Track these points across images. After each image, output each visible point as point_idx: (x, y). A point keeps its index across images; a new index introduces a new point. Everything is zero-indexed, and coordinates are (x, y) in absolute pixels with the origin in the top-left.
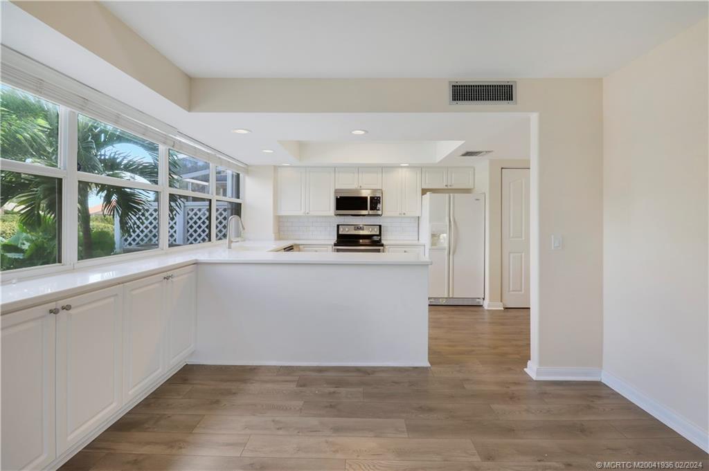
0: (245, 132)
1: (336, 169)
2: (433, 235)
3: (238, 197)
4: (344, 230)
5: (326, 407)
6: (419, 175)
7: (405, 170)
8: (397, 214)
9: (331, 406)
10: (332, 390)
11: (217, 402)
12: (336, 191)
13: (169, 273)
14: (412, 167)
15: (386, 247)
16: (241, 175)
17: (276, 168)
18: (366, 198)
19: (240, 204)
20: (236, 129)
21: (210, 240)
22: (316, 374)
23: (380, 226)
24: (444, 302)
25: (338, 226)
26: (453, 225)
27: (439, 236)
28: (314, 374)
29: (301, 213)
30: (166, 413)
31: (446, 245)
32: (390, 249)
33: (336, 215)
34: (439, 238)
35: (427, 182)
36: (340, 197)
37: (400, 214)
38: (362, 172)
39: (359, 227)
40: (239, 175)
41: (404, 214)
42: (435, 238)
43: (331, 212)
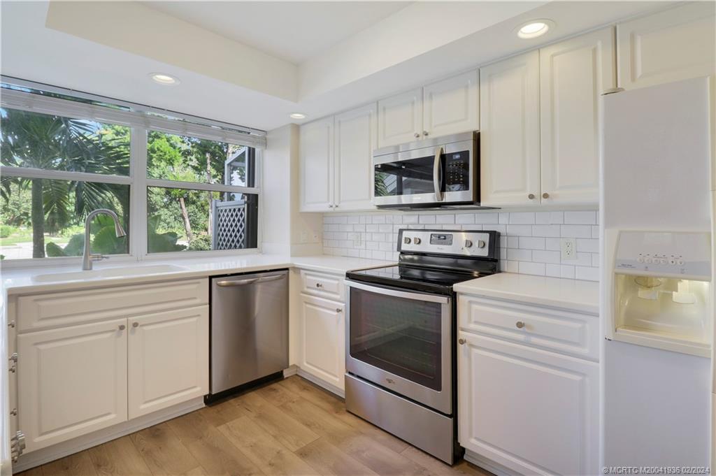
3: (253, 185)
4: (408, 241)
6: (604, 57)
7: (546, 54)
17: (297, 128)
18: (431, 160)
19: (257, 196)
23: (495, 237)
25: (401, 231)
32: (475, 307)
33: (380, 207)
34: (667, 297)
35: (639, 72)
36: (382, 165)
37: (531, 197)
38: (431, 96)
39: (442, 236)
40: (254, 149)
41: (546, 196)
42: (642, 293)
43: (372, 200)
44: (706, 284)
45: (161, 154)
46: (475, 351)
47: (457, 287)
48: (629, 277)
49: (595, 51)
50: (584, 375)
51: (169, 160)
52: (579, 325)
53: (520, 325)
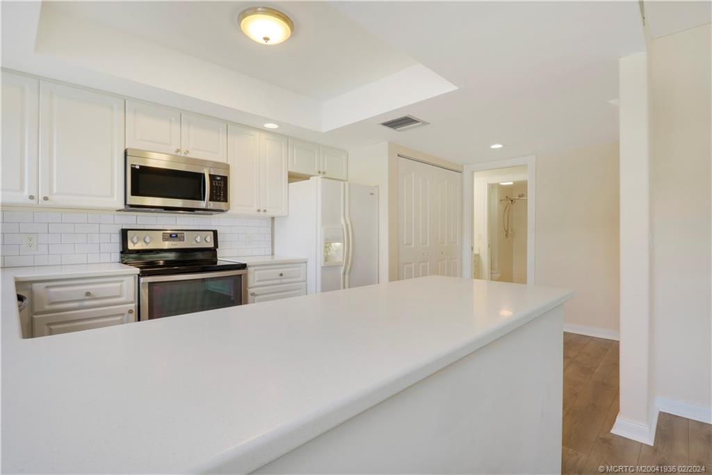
1: (127, 103)
6: (284, 149)
12: (131, 153)
15: (250, 269)
18: (205, 176)
23: (215, 233)
25: (124, 233)
31: (340, 259)
36: (142, 167)
37: (259, 210)
39: (174, 235)
41: (264, 211)
43: (115, 199)
49: (281, 145)
52: (299, 269)
53: (281, 275)
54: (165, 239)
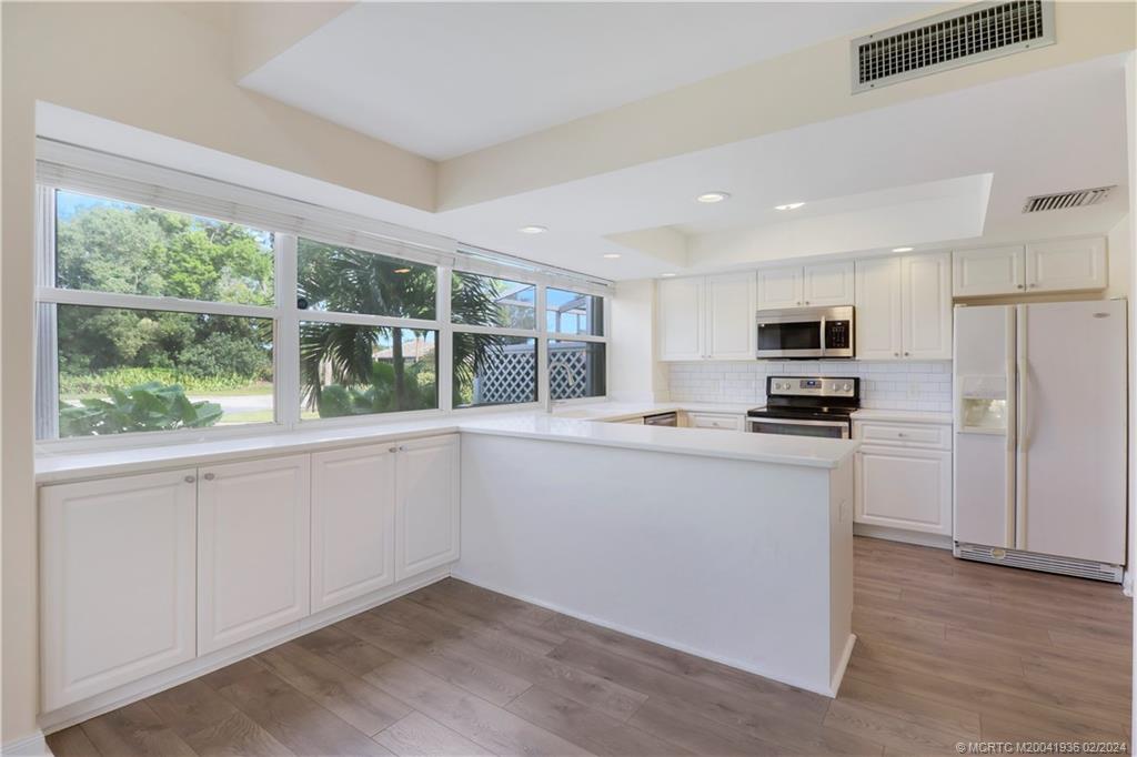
0: (537, 230)
1: (758, 273)
2: (970, 403)
3: (601, 334)
4: (778, 387)
5: (557, 708)
6: (944, 269)
7: (906, 261)
8: (889, 355)
9: (564, 710)
10: (595, 679)
11: (427, 643)
12: (760, 314)
13: (400, 444)
14: (919, 252)
15: (856, 422)
16: (605, 300)
17: (656, 282)
18: (817, 324)
19: (604, 344)
20: (525, 227)
21: (536, 399)
22: (600, 644)
23: (857, 381)
24: (1000, 559)
25: (769, 379)
26: (1025, 378)
27: (988, 404)
28: (593, 642)
29: (697, 357)
30: (363, 638)
31: (1005, 426)
32: (866, 427)
33: (759, 358)
34: (986, 409)
35: (966, 283)
36: (766, 325)
37: (897, 355)
38: (811, 274)
39: (810, 382)
40: (601, 299)
41: (907, 354)
42: (975, 408)
43: (751, 353)
44: (1004, 402)
45: (242, 262)
46: (865, 457)
47: (852, 415)
48: (968, 400)
49: (939, 265)
50: (940, 459)
51: (256, 272)
52: (936, 432)
53: (901, 435)
54: (802, 386)
